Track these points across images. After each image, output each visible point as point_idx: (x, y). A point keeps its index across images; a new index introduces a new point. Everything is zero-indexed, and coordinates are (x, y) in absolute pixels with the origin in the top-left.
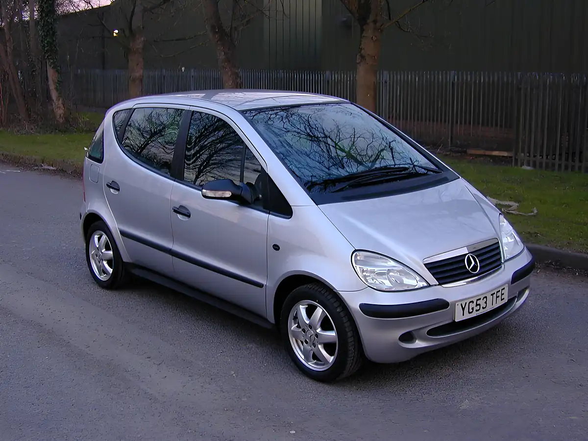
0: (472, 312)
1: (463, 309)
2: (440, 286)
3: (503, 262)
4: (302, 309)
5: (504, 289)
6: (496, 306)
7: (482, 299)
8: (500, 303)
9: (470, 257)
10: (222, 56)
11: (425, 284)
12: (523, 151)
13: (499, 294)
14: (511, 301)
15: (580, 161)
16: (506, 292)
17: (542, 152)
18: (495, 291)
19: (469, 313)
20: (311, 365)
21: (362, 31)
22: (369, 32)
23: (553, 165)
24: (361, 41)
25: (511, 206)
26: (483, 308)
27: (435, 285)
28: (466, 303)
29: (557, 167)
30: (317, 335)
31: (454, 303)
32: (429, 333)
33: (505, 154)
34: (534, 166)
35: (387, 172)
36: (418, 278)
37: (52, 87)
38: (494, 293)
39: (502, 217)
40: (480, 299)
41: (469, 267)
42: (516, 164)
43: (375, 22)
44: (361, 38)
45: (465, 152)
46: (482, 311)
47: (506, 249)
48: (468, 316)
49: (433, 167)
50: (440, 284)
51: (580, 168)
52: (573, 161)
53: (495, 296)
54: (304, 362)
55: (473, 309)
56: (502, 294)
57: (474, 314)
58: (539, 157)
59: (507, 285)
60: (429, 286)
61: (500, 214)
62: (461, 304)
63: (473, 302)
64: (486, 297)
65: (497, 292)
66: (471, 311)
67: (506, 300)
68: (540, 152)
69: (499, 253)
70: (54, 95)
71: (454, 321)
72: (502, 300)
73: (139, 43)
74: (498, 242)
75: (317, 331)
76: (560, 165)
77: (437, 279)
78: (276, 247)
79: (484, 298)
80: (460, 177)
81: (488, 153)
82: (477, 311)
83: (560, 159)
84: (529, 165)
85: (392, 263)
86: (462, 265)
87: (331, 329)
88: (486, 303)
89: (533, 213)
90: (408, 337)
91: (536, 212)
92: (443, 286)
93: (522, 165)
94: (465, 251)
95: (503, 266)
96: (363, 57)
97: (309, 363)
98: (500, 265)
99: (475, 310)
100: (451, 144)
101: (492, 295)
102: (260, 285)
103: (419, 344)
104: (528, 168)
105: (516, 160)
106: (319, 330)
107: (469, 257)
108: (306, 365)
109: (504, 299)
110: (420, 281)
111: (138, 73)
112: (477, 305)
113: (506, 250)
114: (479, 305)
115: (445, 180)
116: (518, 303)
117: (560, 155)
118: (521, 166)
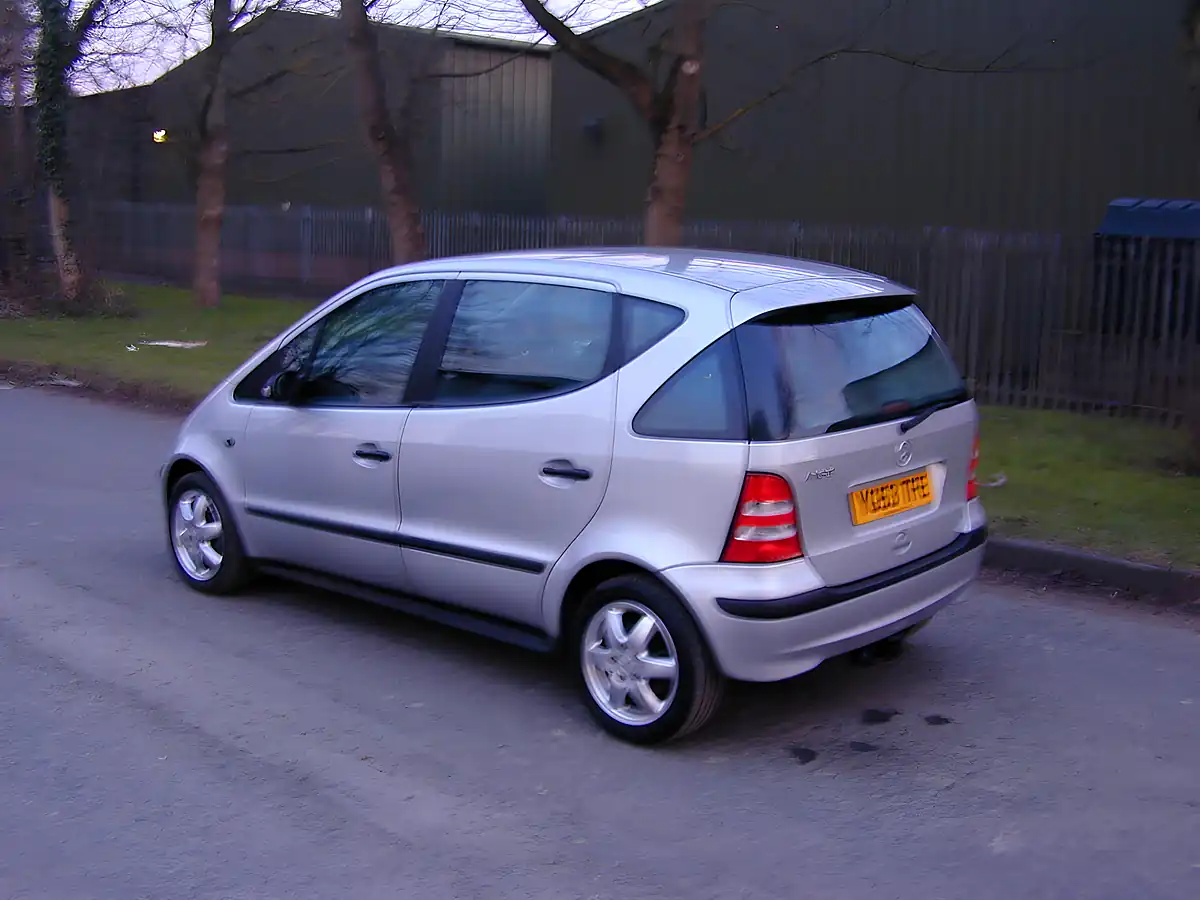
10: (388, 182)
21: (659, 143)
22: (671, 146)
24: (655, 163)
37: (57, 231)
43: (681, 128)
44: (657, 156)
70: (59, 245)
73: (217, 155)
96: (658, 192)
111: (214, 210)
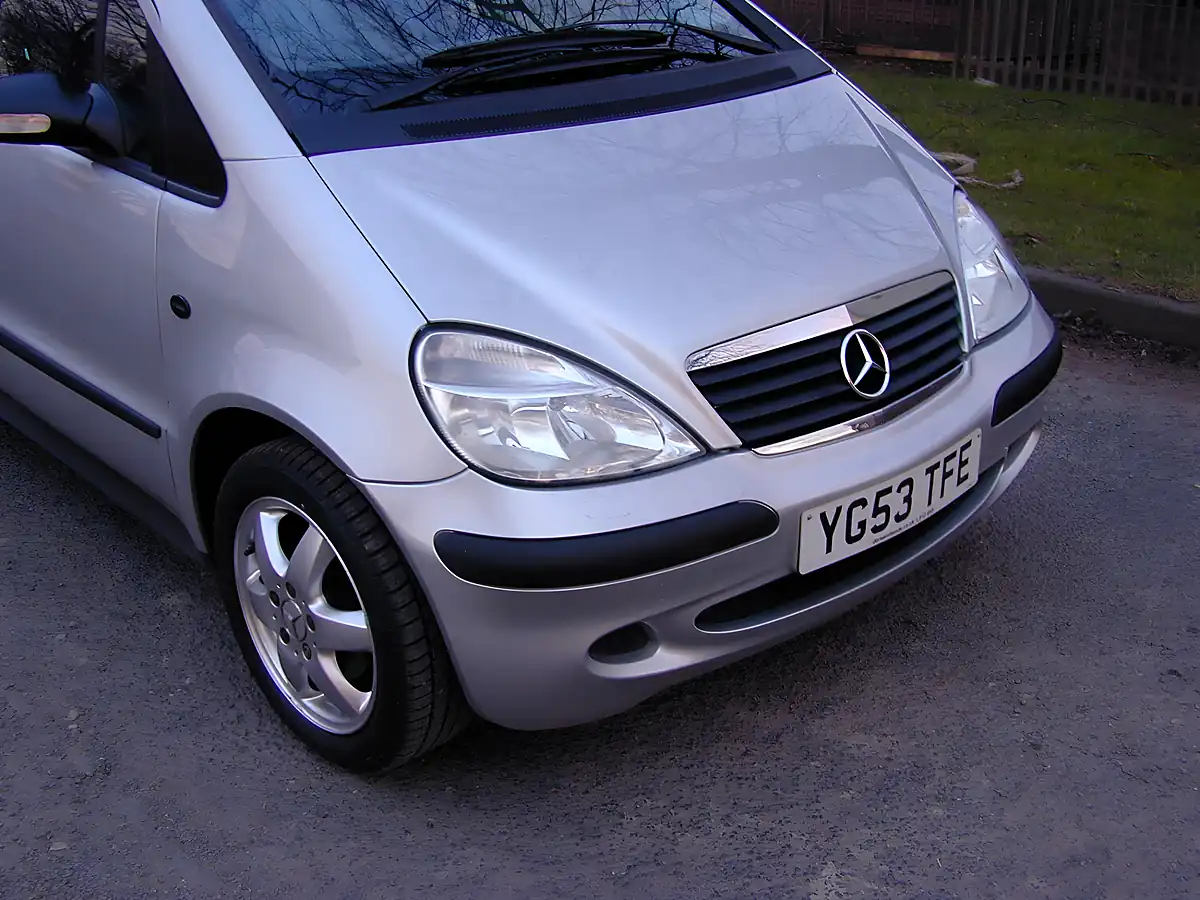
0: (858, 538)
1: (829, 530)
2: (747, 454)
3: (966, 349)
4: (269, 524)
5: (969, 444)
6: (939, 504)
7: (895, 489)
8: (954, 492)
9: (858, 337)
11: (692, 448)
12: (975, 51)
13: (953, 464)
14: (986, 476)
15: (1098, 71)
16: (973, 455)
17: (1015, 52)
18: (940, 458)
19: (850, 540)
20: (309, 708)
23: (1040, 78)
25: (959, 165)
26: (899, 518)
27: (732, 450)
28: (839, 510)
29: (1046, 82)
30: (311, 619)
31: (797, 514)
32: (703, 620)
33: (936, 56)
34: (998, 79)
35: (586, 47)
36: (668, 427)
38: (937, 466)
39: (961, 197)
40: (889, 490)
41: (854, 378)
42: (960, 74)
45: (853, 52)
46: (894, 529)
47: (976, 301)
48: (843, 551)
49: (748, 35)
50: (748, 446)
51: (1096, 85)
52: (1082, 70)
53: (938, 473)
54: (285, 691)
55: (862, 525)
56: (963, 464)
57: (868, 541)
58: (1008, 62)
59: (979, 431)
60: (708, 452)
61: (957, 188)
62: (823, 516)
63: (863, 502)
64: (909, 482)
65: (947, 460)
66: (855, 531)
67: (973, 480)
68: (1012, 54)
69: (955, 322)
71: (795, 575)
72: (960, 481)
74: (954, 282)
75: (310, 607)
76: (1053, 80)
77: (735, 427)
78: (181, 308)
79: (903, 485)
80: (834, 71)
81: (899, 53)
82: (876, 530)
83: (1054, 66)
84: (986, 77)
85: (569, 373)
86: (829, 369)
87: (353, 606)
88: (908, 499)
89: (1012, 183)
90: (629, 641)
91: (1018, 179)
92: (757, 450)
93: (974, 75)
94: (840, 320)
95: (966, 364)
97: (305, 701)
98: (956, 362)
99: (869, 527)
100: (824, 36)
101: (931, 471)
102: (154, 431)
103: (665, 660)
104: (988, 83)
105: (960, 66)
106: (318, 606)
107: (853, 340)
108: (295, 703)
109: (966, 477)
110: (674, 437)
112: (877, 511)
113: (974, 305)
114: (886, 509)
115: (784, 78)
116: (1007, 476)
117: (1055, 58)
118: (971, 79)
